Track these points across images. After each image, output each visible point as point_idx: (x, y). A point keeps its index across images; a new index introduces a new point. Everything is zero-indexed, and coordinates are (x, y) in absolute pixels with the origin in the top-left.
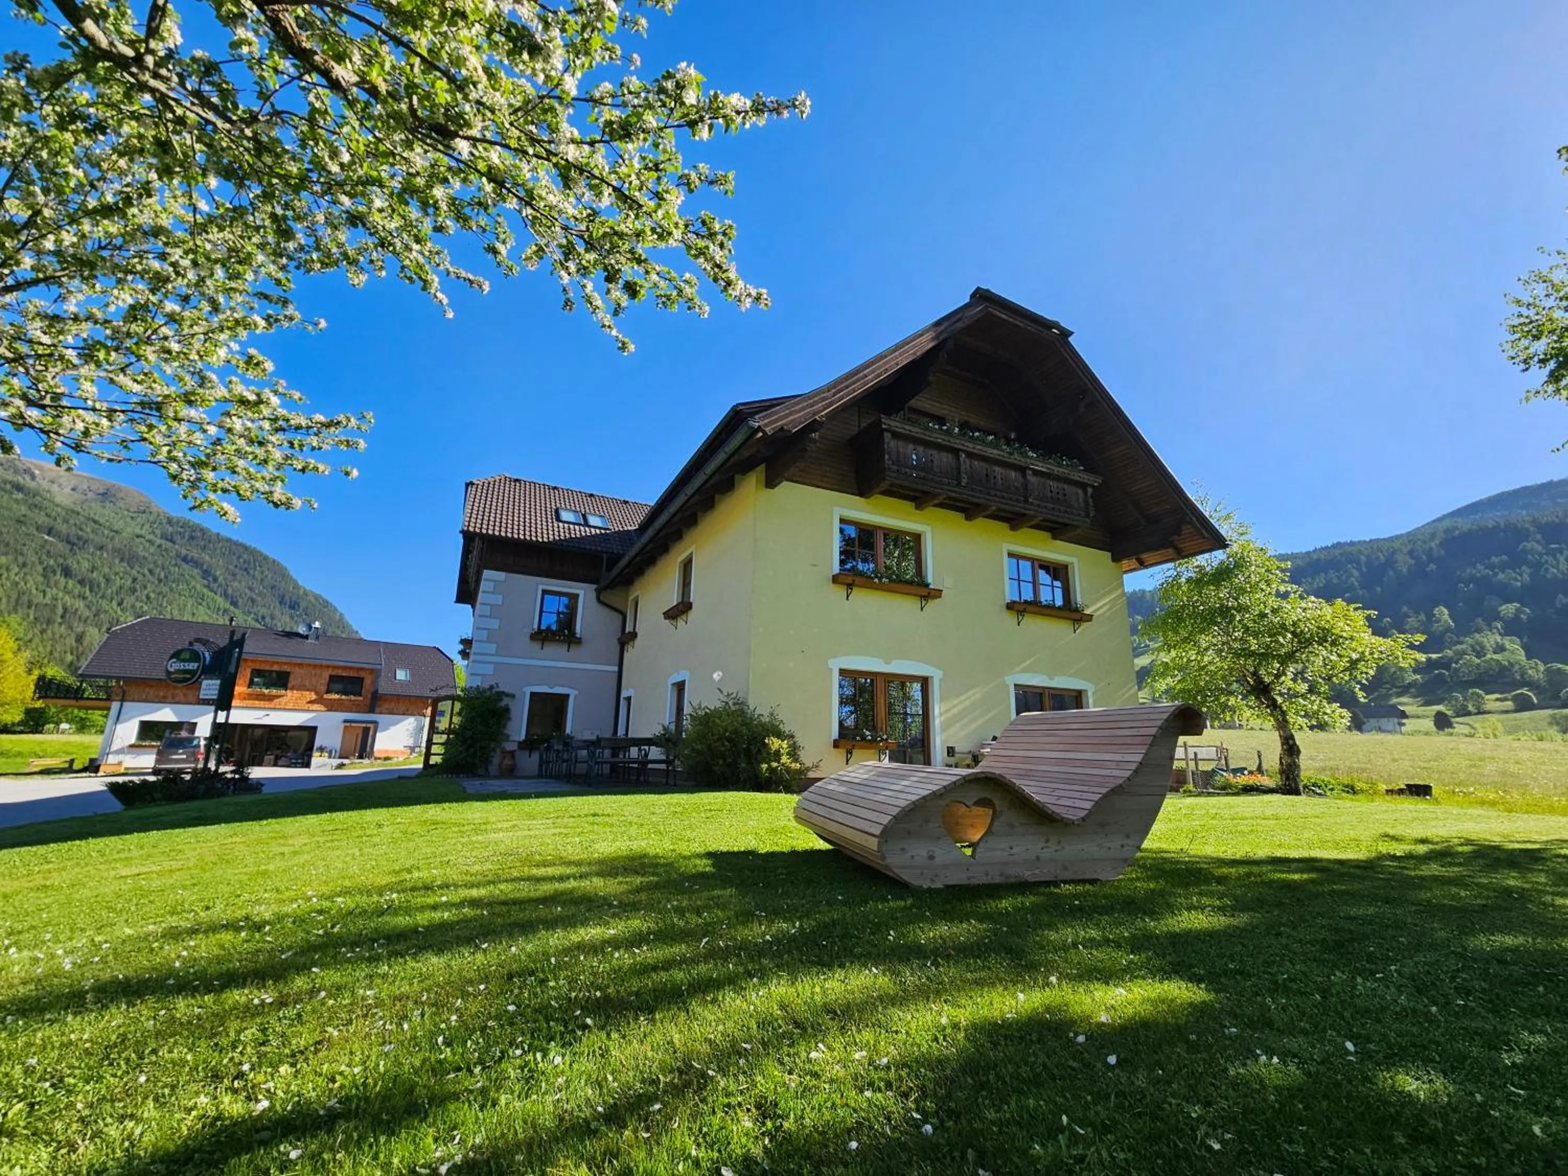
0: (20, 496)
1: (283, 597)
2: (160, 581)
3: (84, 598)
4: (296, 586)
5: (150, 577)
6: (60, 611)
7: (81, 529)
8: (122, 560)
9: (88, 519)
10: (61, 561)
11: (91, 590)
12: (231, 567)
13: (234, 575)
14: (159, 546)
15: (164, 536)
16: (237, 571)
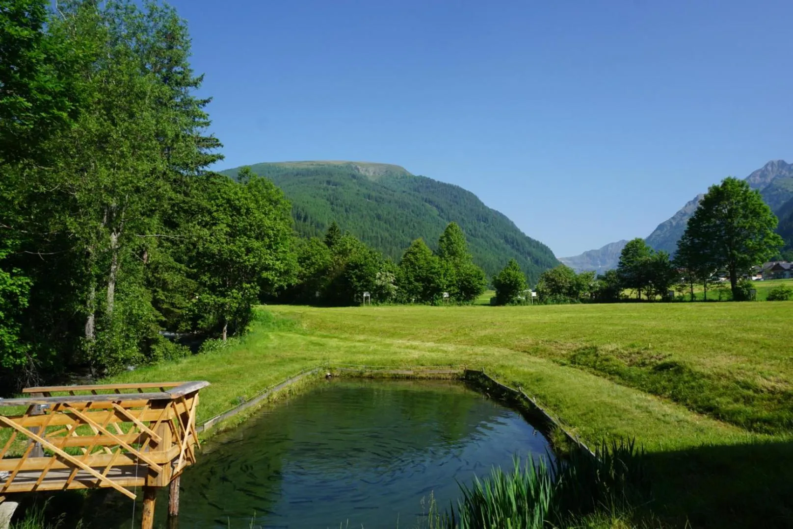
0: (355, 181)
1: (478, 216)
2: (418, 216)
3: (388, 231)
4: (484, 207)
5: (413, 215)
6: (380, 239)
7: (380, 193)
8: (400, 207)
9: (382, 187)
10: (375, 212)
11: (390, 226)
12: (448, 201)
13: (451, 206)
14: (414, 196)
15: (415, 190)
16: (452, 203)
